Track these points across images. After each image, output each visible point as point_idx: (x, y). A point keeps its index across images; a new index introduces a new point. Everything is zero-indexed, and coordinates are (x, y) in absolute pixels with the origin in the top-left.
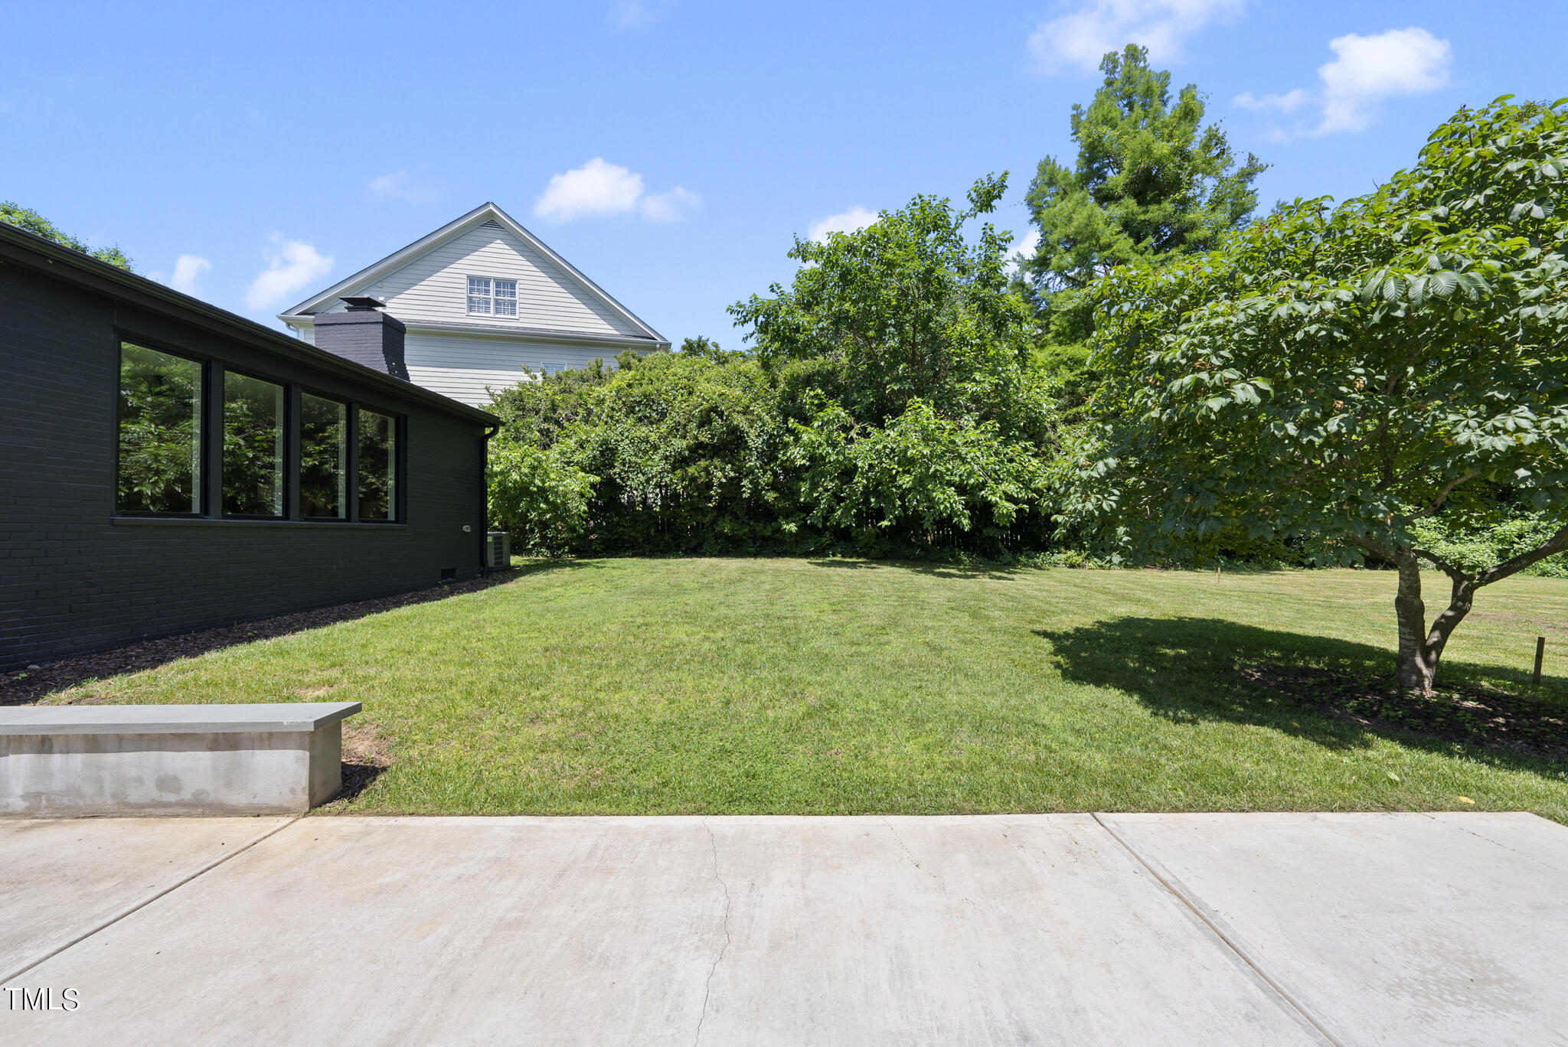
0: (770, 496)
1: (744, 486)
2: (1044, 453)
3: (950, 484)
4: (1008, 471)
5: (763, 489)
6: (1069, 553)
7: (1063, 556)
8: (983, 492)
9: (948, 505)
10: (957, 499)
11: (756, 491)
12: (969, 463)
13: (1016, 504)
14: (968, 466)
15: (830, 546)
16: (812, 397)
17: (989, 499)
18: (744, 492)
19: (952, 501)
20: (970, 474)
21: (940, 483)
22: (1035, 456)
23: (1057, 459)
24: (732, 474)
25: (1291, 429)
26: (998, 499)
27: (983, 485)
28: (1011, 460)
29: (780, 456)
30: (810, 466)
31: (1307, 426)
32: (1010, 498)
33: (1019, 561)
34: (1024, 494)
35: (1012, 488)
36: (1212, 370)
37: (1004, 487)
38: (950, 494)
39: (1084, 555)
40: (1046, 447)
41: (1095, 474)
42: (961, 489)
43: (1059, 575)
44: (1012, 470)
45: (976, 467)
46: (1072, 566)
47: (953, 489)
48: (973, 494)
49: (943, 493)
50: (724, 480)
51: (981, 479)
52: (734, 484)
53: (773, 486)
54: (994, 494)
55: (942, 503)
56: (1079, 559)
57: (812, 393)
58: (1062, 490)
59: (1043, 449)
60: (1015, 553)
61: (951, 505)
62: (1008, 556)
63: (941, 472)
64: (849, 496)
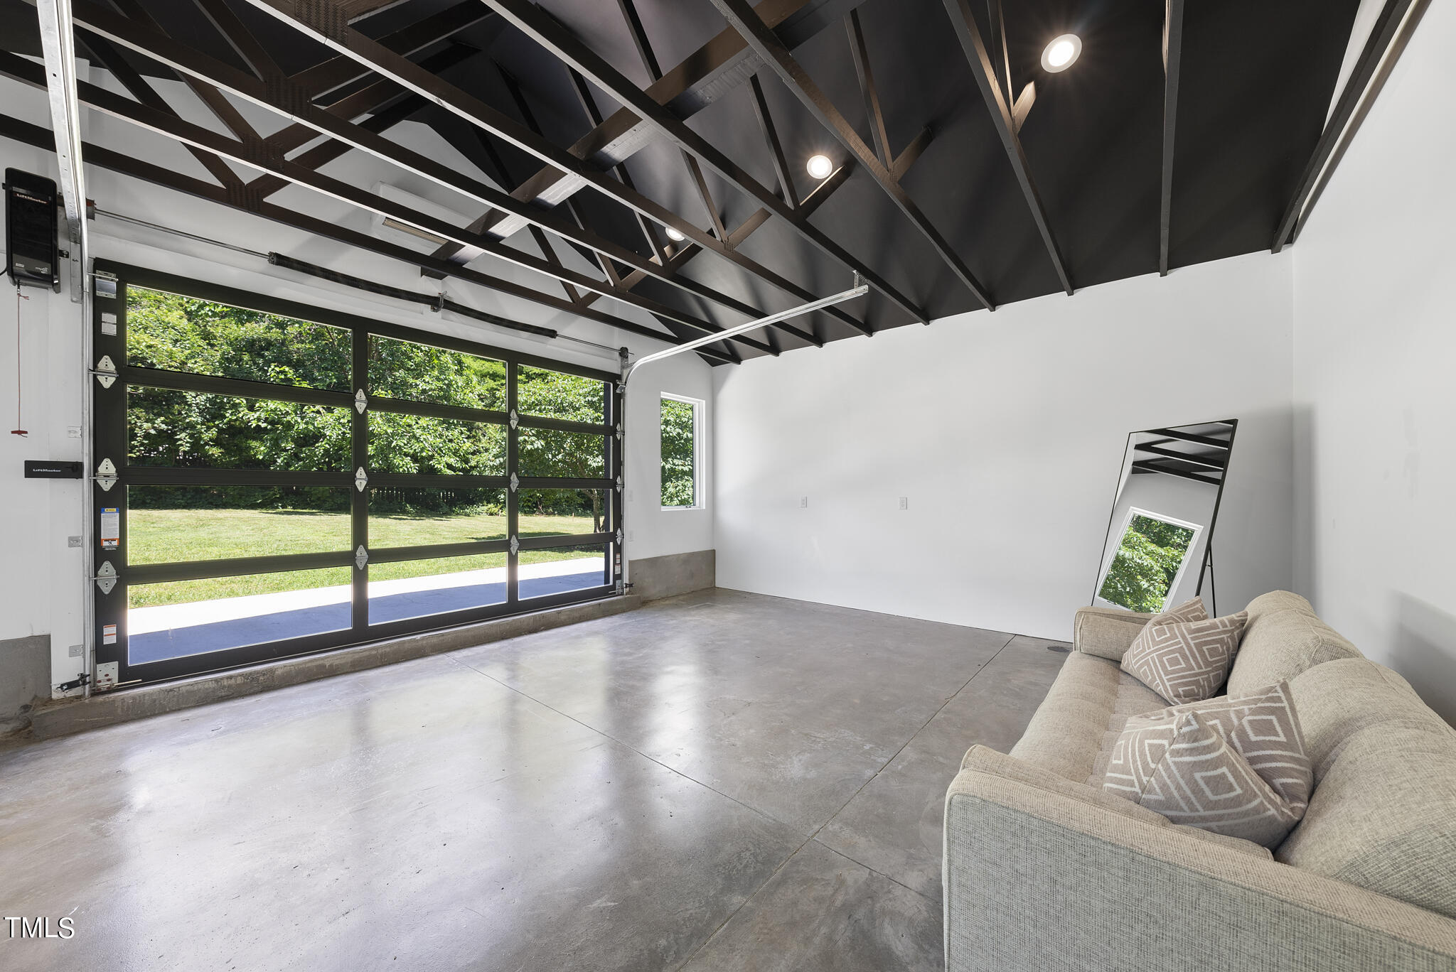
0: (215, 451)
1: (180, 439)
2: (474, 437)
3: (406, 455)
4: (449, 448)
5: (206, 444)
6: (490, 506)
7: (485, 508)
8: (431, 462)
9: (406, 469)
10: (412, 465)
11: (196, 444)
12: (422, 442)
13: (455, 472)
14: (421, 444)
15: (280, 499)
16: (278, 373)
17: (436, 467)
18: (182, 445)
19: (408, 466)
20: (423, 450)
21: (400, 454)
22: (468, 438)
23: (482, 442)
24: (164, 427)
25: (550, 456)
26: (442, 467)
27: (432, 457)
28: (451, 441)
29: (227, 415)
30: (271, 430)
31: (554, 456)
32: (450, 466)
33: (454, 511)
34: (459, 465)
35: (452, 461)
36: (529, 436)
37: (446, 459)
38: (407, 461)
39: (500, 507)
40: (476, 432)
41: (495, 464)
42: (415, 458)
43: (482, 519)
44: (451, 448)
45: (427, 445)
46: (491, 514)
47: (409, 458)
48: (423, 463)
49: (402, 461)
50: (153, 432)
51: (430, 453)
52: (167, 437)
53: (217, 442)
54: (439, 464)
55: (401, 467)
56: (496, 510)
57: (277, 369)
58: (483, 468)
59: (474, 433)
60: (451, 506)
61: (408, 469)
62: (446, 509)
63: (400, 447)
64: (308, 457)
